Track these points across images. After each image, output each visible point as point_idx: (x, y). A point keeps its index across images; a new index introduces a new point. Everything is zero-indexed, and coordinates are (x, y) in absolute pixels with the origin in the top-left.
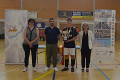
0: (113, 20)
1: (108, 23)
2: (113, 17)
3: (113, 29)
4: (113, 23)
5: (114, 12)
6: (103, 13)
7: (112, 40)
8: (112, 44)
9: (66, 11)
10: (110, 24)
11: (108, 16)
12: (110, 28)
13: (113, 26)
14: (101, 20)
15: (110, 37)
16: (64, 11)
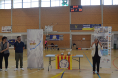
0: (110, 35)
1: (105, 37)
2: (110, 32)
3: (109, 41)
4: (110, 37)
5: (110, 28)
6: (101, 29)
7: (108, 51)
8: (108, 53)
9: (77, 25)
10: (107, 38)
11: (105, 32)
12: (107, 41)
13: (109, 39)
14: (100, 35)
15: (107, 48)
16: (75, 25)
